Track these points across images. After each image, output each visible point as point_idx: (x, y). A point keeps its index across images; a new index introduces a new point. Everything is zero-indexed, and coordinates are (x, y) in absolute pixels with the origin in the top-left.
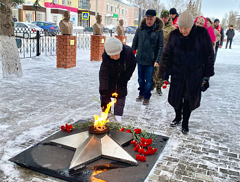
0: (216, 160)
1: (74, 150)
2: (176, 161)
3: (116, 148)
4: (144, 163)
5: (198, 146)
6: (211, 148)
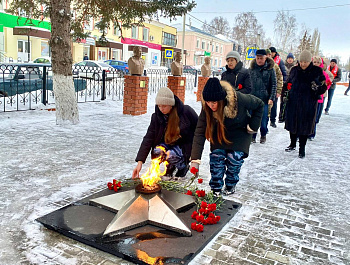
0: (300, 236)
1: (115, 212)
2: (245, 234)
3: (167, 213)
4: (200, 234)
5: (279, 216)
6: (297, 220)
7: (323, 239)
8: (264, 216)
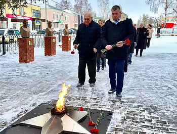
0: (152, 127)
2: (121, 130)
3: (74, 124)
5: (136, 116)
6: (146, 118)
7: (164, 127)
8: (127, 117)
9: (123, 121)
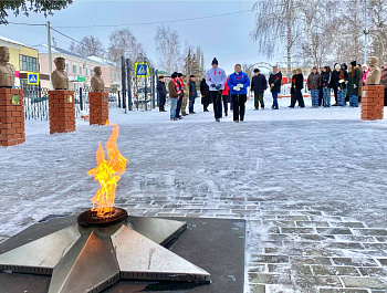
0: (358, 246)
2: (282, 259)
5: (305, 226)
6: (332, 226)
8: (285, 230)
9: (276, 237)
